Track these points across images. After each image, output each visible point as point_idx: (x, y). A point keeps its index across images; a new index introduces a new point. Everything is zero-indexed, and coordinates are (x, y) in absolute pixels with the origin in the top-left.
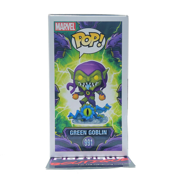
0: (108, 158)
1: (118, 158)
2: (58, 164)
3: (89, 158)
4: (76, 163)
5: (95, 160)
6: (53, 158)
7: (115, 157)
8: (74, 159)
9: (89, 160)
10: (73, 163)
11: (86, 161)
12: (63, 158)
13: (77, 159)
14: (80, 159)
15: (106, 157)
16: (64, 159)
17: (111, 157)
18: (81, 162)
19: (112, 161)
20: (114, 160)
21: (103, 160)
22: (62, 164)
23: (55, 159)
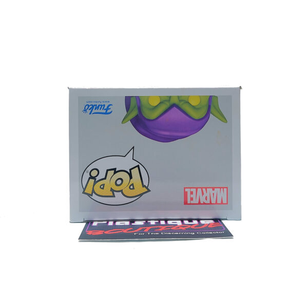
0: (186, 222)
1: (202, 222)
2: (100, 233)
3: (153, 223)
4: (131, 230)
5: (163, 225)
6: (92, 222)
7: (199, 220)
8: (127, 223)
9: (153, 225)
10: (125, 231)
11: (149, 228)
12: (108, 221)
13: (133, 224)
14: (137, 223)
15: (182, 220)
16: (111, 223)
17: (190, 220)
18: (140, 229)
19: (193, 227)
20: (197, 226)
21: (177, 225)
22: (106, 232)
23: (95, 224)
